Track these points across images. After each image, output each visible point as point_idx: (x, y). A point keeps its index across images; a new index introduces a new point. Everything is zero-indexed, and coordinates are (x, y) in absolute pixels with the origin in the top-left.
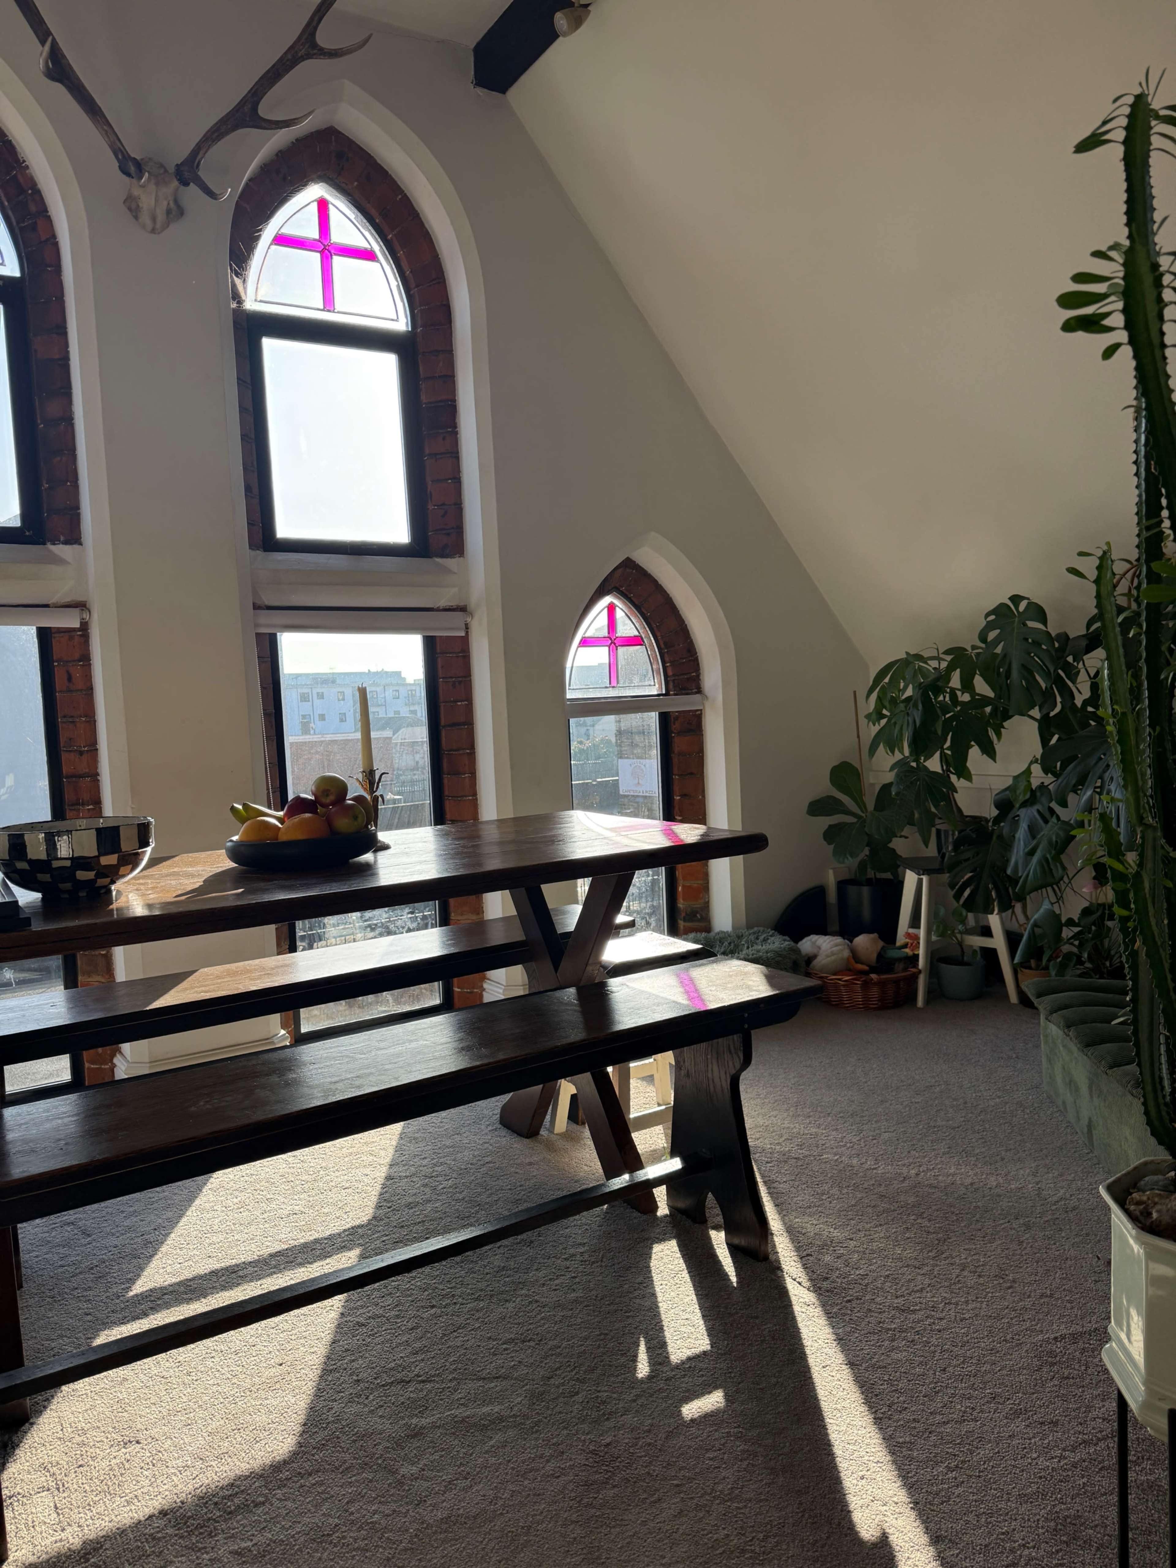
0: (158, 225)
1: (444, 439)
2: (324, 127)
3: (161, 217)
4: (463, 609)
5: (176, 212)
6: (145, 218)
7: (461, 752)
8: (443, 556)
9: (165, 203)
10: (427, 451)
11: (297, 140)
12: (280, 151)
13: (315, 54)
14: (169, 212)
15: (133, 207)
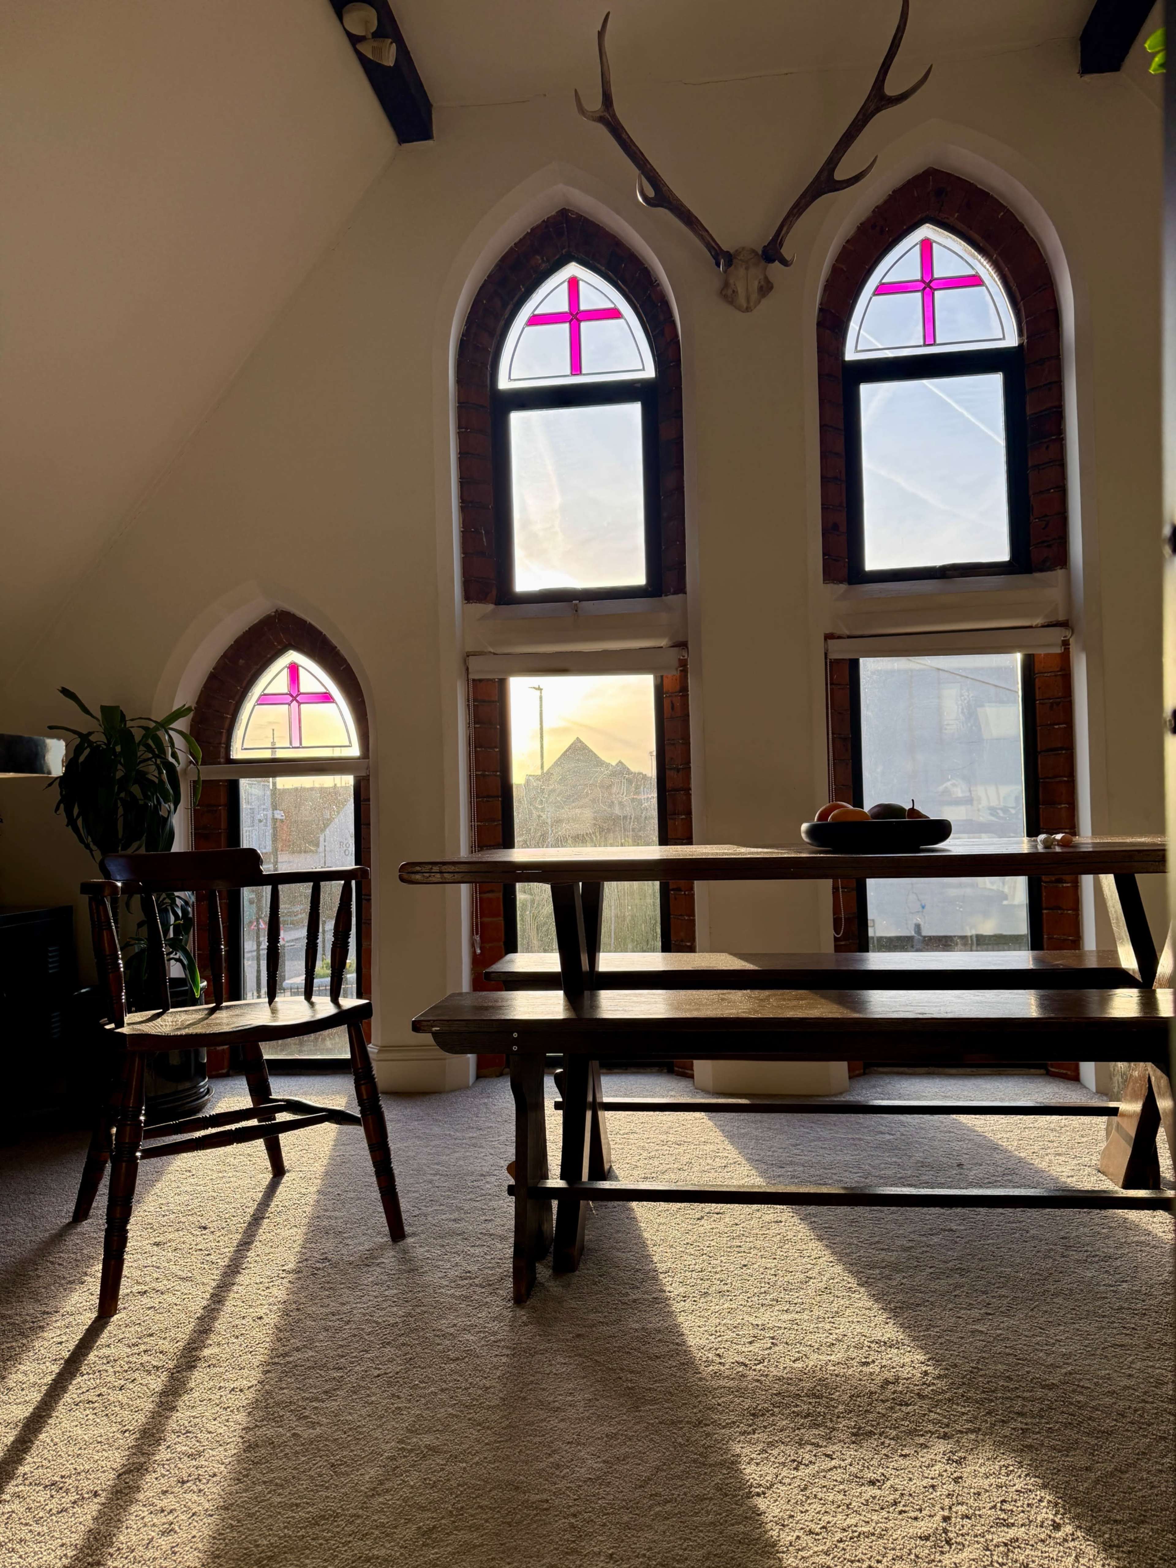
0: (752, 304)
1: (1047, 448)
2: (921, 171)
3: (754, 296)
4: (1064, 624)
5: (766, 288)
6: (742, 300)
7: (1058, 779)
8: (1041, 570)
9: (756, 283)
10: (1030, 465)
11: (894, 192)
12: (877, 207)
13: (883, 106)
14: (761, 289)
15: (727, 294)
